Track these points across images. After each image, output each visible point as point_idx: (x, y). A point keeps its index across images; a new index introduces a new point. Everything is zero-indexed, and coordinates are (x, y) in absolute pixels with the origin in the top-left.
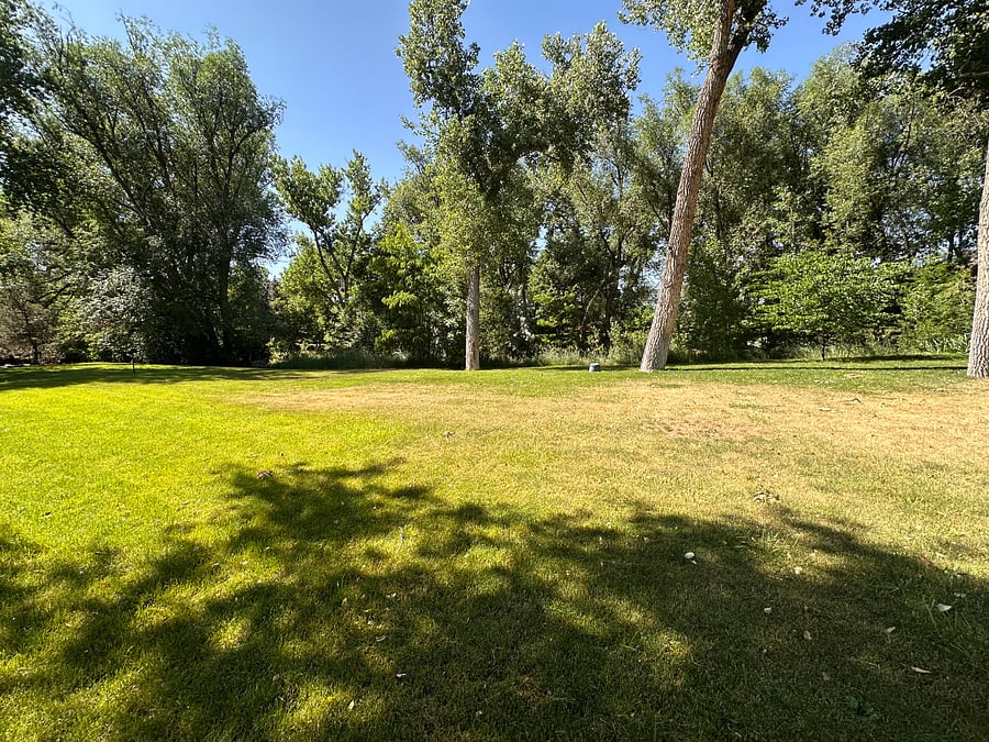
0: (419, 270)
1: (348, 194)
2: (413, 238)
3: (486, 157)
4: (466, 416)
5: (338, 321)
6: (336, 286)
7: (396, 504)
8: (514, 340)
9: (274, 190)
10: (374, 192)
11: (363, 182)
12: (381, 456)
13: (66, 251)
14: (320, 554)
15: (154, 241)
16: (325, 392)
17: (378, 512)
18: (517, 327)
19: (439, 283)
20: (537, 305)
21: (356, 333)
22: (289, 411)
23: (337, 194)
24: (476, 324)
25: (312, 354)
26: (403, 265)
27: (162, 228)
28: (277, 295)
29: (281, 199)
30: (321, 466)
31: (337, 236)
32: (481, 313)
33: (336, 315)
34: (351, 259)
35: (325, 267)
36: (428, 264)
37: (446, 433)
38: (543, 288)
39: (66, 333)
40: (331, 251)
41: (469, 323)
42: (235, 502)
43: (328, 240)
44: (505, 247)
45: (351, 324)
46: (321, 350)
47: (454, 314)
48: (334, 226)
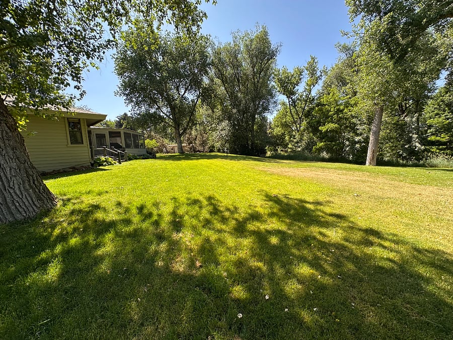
0: (342, 111)
1: (306, 78)
2: (339, 95)
3: (399, 36)
4: (368, 189)
5: (295, 138)
6: (295, 122)
7: (331, 219)
8: (405, 150)
9: (274, 84)
10: (319, 74)
11: (314, 70)
12: (321, 198)
13: (212, 117)
14: (300, 227)
15: (235, 111)
16: (291, 169)
17: (323, 220)
18: (409, 140)
19: (353, 117)
20: (430, 127)
21: (303, 144)
22: (279, 175)
23: (300, 79)
24: (377, 140)
25: (282, 153)
26: (332, 110)
27: (237, 105)
28: (270, 128)
29: (276, 87)
30: (295, 197)
31: (298, 99)
32: (381, 133)
33: (294, 136)
34: (304, 109)
35: (292, 114)
36: (347, 107)
37: (356, 195)
38: (437, 114)
39: (210, 143)
40: (295, 107)
41: (371, 138)
42: (267, 203)
43: (294, 102)
44: (406, 91)
45: (301, 139)
46: (286, 152)
47: (361, 134)
48: (297, 95)
